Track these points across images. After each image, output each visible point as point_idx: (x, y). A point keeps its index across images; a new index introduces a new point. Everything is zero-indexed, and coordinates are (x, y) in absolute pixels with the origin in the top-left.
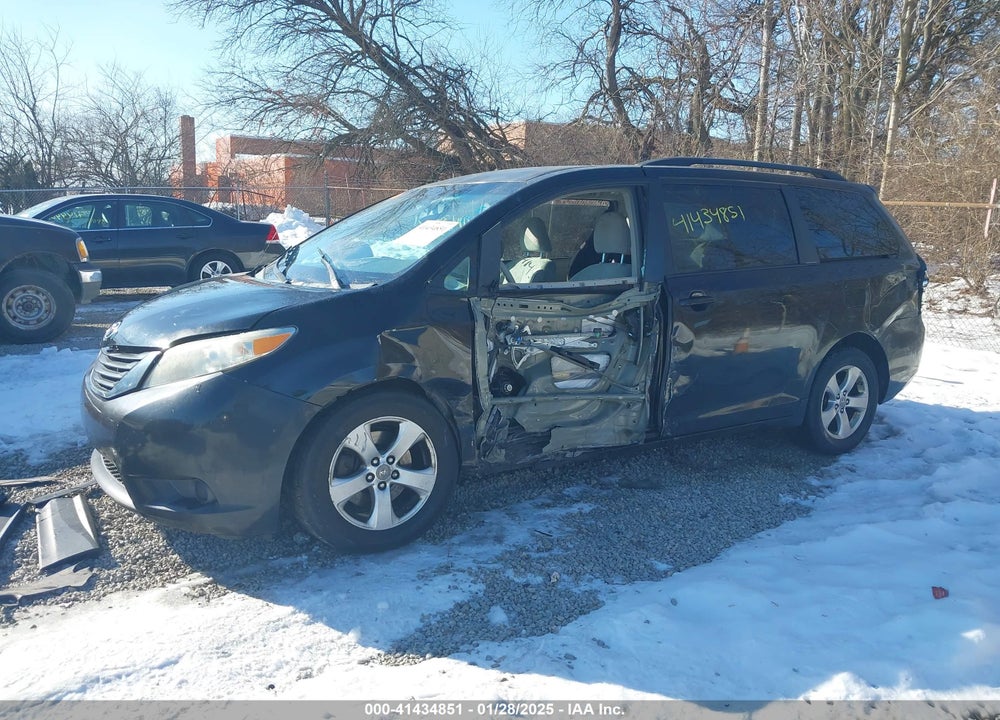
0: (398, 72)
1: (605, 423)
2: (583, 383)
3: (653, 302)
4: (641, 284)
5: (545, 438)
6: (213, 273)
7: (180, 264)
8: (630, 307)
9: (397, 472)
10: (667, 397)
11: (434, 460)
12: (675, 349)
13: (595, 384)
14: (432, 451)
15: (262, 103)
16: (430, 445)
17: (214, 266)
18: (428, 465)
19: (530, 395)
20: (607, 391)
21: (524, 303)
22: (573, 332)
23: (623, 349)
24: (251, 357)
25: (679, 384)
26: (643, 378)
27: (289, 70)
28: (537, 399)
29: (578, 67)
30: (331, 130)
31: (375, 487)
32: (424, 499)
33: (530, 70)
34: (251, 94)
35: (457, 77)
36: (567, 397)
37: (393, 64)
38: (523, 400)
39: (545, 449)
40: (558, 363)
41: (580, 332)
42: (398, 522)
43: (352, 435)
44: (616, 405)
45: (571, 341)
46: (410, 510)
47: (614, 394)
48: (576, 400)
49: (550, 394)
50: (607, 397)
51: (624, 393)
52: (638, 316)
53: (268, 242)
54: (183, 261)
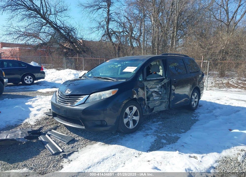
0: (57, 29)
1: (162, 106)
2: (158, 98)
3: (168, 82)
4: (166, 78)
5: (153, 109)
6: (27, 79)
7: (20, 77)
8: (165, 83)
9: (133, 117)
10: (171, 100)
11: (139, 114)
12: (172, 91)
13: (159, 98)
14: (138, 112)
15: (20, 35)
16: (138, 111)
17: (28, 77)
18: (138, 115)
19: (151, 101)
20: (161, 99)
21: (149, 82)
22: (155, 88)
23: (163, 91)
24: (112, 95)
25: (173, 97)
26: (167, 96)
27: (26, 26)
28: (152, 101)
29: (99, 28)
30: (38, 42)
31: (130, 120)
32: (138, 122)
33: (88, 29)
34: (16, 32)
35: (72, 30)
36: (155, 101)
37: (55, 26)
38: (149, 102)
39: (153, 112)
40: (154, 94)
41: (156, 88)
42: (134, 127)
43: (126, 110)
44: (163, 102)
45: (156, 90)
46: (136, 124)
47: (163, 100)
48: (157, 102)
49: (153, 100)
50: (161, 101)
51: (164, 100)
52: (166, 84)
53: (41, 71)
54: (20, 76)
